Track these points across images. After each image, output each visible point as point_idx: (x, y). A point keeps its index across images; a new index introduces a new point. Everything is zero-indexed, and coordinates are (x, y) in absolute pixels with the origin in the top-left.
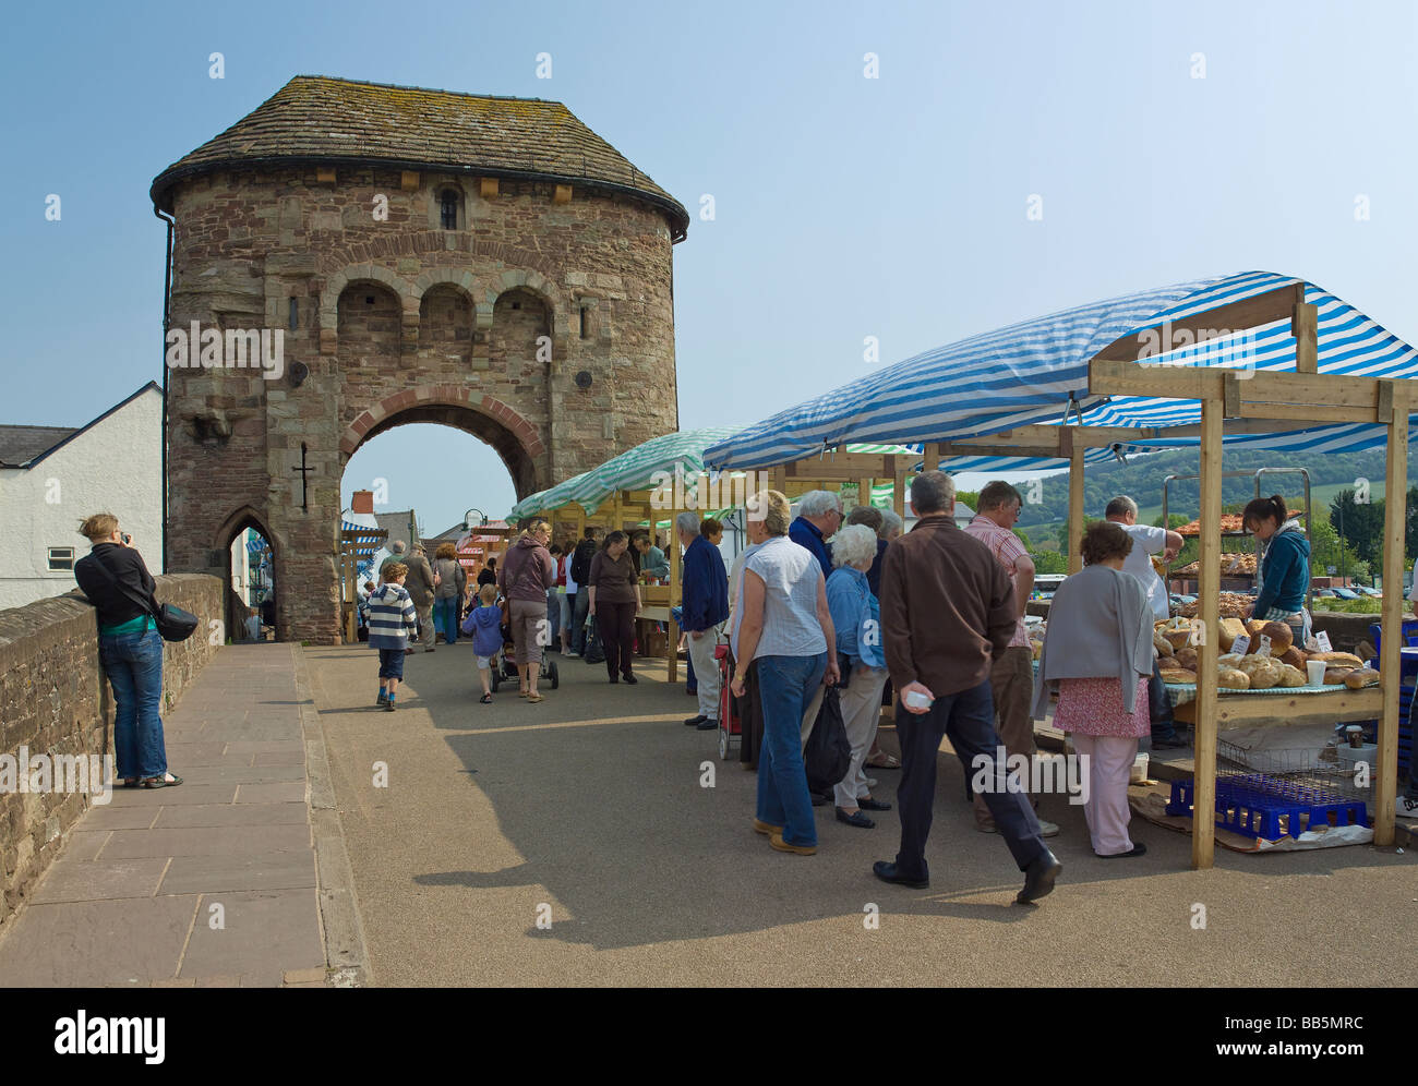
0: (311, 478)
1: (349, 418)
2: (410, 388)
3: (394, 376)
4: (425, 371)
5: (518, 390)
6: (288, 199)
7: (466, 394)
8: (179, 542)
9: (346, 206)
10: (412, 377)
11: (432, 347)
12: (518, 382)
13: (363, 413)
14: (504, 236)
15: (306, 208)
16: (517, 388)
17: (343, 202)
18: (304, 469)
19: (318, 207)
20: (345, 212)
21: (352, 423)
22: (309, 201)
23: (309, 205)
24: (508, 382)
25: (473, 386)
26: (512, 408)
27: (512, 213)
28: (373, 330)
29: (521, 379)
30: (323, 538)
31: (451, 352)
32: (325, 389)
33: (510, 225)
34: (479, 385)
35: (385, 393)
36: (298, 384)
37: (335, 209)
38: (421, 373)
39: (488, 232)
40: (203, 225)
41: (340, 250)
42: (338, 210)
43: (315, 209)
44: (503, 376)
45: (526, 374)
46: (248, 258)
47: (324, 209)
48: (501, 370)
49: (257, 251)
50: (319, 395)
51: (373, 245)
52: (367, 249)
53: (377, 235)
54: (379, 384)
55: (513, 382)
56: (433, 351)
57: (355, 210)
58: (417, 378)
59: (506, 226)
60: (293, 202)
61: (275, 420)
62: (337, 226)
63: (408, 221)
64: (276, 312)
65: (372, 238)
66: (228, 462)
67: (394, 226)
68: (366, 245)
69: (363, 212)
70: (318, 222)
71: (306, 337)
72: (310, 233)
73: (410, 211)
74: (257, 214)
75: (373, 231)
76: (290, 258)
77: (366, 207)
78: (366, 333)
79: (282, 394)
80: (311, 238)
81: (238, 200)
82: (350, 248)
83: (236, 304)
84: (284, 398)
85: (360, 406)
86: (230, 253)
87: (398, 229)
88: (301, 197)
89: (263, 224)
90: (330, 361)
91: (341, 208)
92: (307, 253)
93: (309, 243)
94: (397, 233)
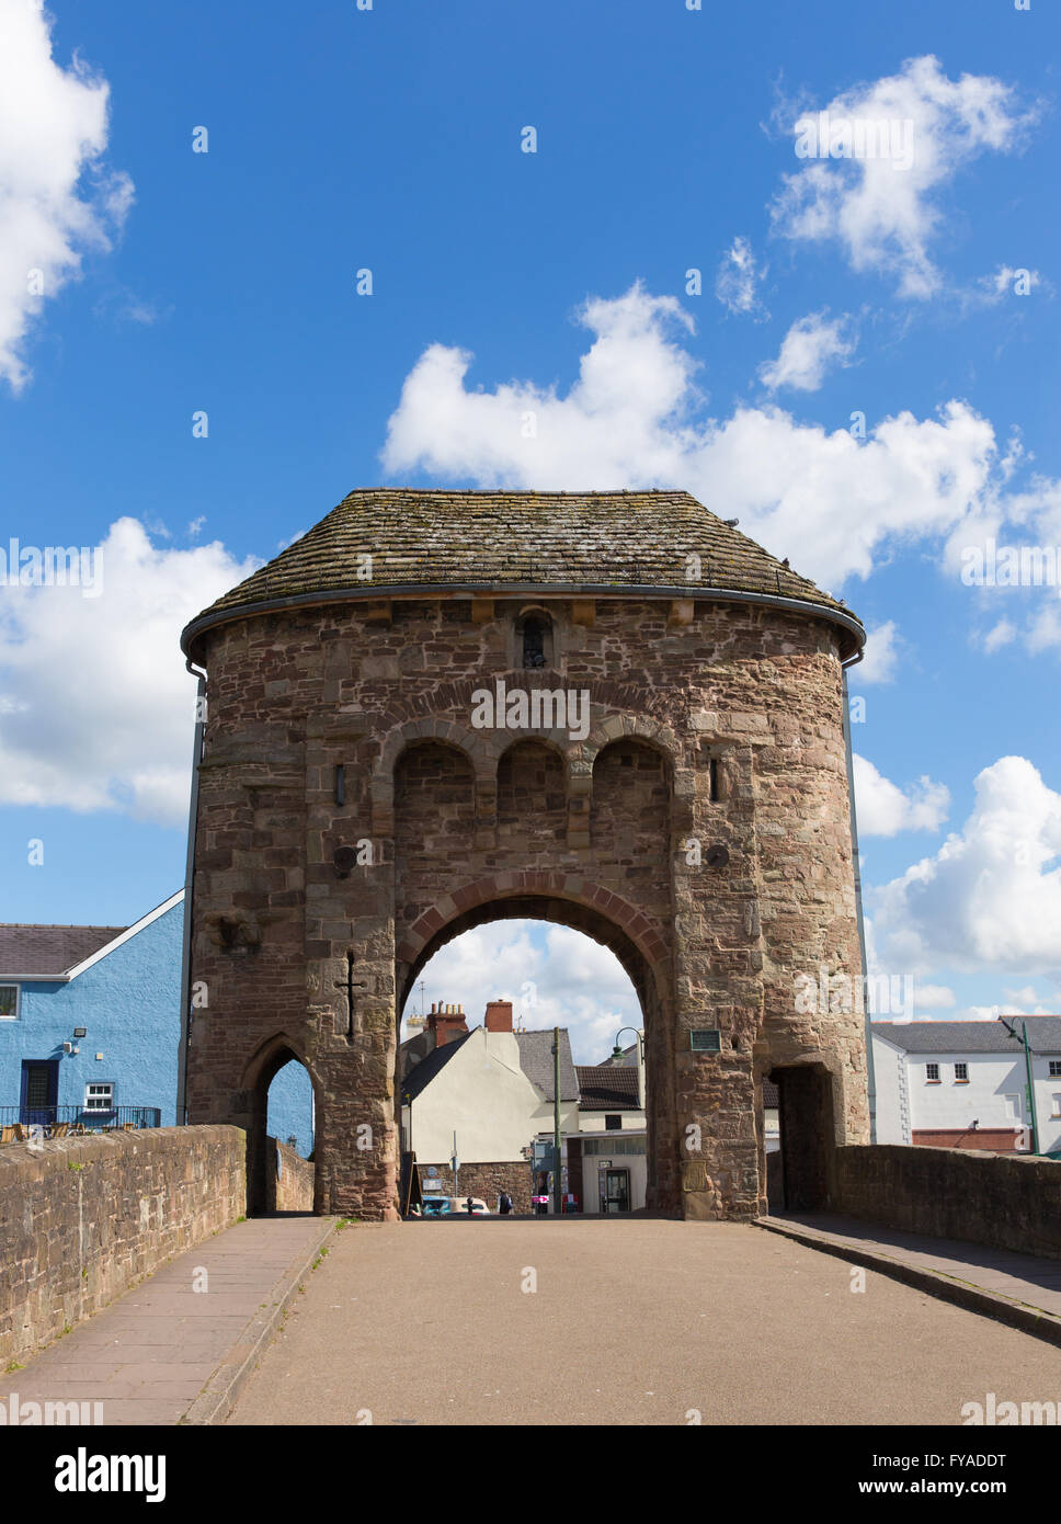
0: (358, 996)
1: (410, 917)
2: (488, 875)
3: (467, 860)
4: (508, 852)
5: (631, 873)
6: (335, 643)
7: (561, 881)
8: (201, 1080)
9: (404, 648)
10: (490, 862)
11: (516, 820)
12: (630, 862)
13: (427, 909)
14: (605, 673)
15: (354, 651)
16: (629, 869)
17: (400, 643)
18: (350, 985)
19: (371, 651)
20: (403, 655)
21: (414, 923)
22: (359, 645)
23: (359, 649)
24: (617, 863)
25: (571, 869)
26: (621, 897)
27: (616, 642)
28: (442, 802)
29: (635, 858)
30: (372, 1075)
31: (540, 825)
32: (378, 880)
33: (613, 657)
34: (578, 868)
35: (456, 883)
36: (344, 876)
37: (391, 652)
38: (502, 855)
39: (585, 668)
40: (236, 682)
41: (397, 703)
42: (395, 653)
43: (367, 653)
44: (608, 855)
45: (642, 851)
46: (285, 718)
47: (377, 653)
48: (607, 847)
49: (298, 710)
50: (370, 889)
51: (438, 693)
52: (430, 700)
53: (442, 680)
54: (449, 871)
55: (623, 862)
56: (517, 826)
57: (415, 651)
58: (497, 861)
59: (608, 658)
60: (340, 647)
61: (316, 923)
62: (393, 671)
63: (481, 662)
64: (319, 784)
65: (436, 685)
66: (260, 976)
67: (464, 669)
68: (429, 694)
69: (425, 654)
70: (370, 668)
71: (355, 815)
72: (361, 684)
73: (484, 648)
74: (300, 662)
75: (437, 675)
76: (336, 717)
77: (429, 648)
78: (433, 807)
79: (325, 888)
80: (362, 690)
81: (276, 648)
82: (409, 699)
83: (271, 776)
84: (327, 894)
85: (424, 900)
86: (267, 714)
87: (469, 672)
88: (350, 641)
89: (305, 675)
90: (385, 842)
91: (398, 650)
92: (355, 708)
93: (359, 696)
94: (468, 676)
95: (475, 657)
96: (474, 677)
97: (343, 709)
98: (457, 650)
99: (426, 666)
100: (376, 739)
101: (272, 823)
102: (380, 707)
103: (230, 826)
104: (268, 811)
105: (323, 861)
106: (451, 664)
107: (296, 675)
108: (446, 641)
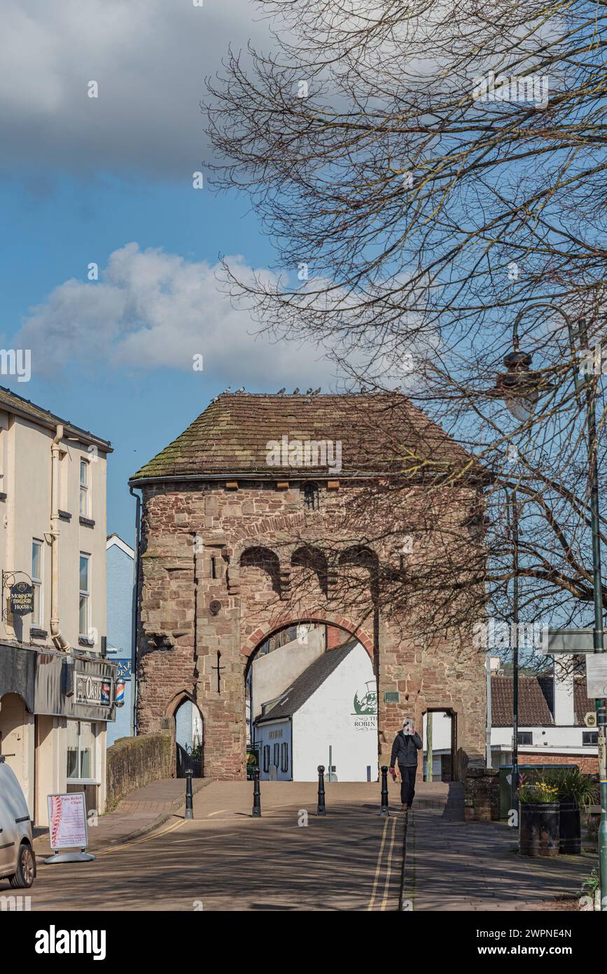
0: (223, 674)
1: (248, 633)
2: (287, 612)
3: (277, 604)
5: (359, 612)
6: (210, 497)
7: (324, 615)
9: (244, 501)
10: (288, 605)
11: (302, 584)
12: (359, 606)
13: (257, 629)
14: (345, 514)
15: (219, 502)
17: (242, 498)
18: (218, 668)
19: (228, 502)
20: (244, 504)
21: (250, 636)
22: (222, 499)
23: (222, 502)
24: (352, 606)
25: (329, 609)
29: (362, 604)
30: (230, 712)
31: (315, 587)
32: (232, 616)
34: (332, 609)
35: (271, 616)
36: (215, 614)
37: (238, 503)
40: (160, 512)
41: (241, 529)
42: (240, 504)
43: (225, 504)
46: (186, 533)
47: (231, 503)
49: (191, 530)
50: (228, 621)
51: (261, 525)
52: (257, 528)
53: (263, 518)
54: (268, 610)
57: (250, 503)
58: (292, 605)
59: (346, 506)
60: (212, 500)
61: (201, 638)
62: (239, 513)
63: (282, 508)
64: (204, 568)
65: (260, 520)
66: (174, 663)
67: (273, 512)
68: (256, 525)
69: (255, 504)
70: (228, 511)
71: (220, 584)
72: (223, 519)
73: (284, 502)
74: (191, 506)
75: (261, 515)
76: (211, 535)
77: (256, 501)
78: (259, 577)
79: (206, 620)
80: (224, 522)
81: (180, 497)
82: (246, 527)
83: (178, 563)
84: (207, 623)
85: (255, 624)
86: (175, 531)
87: (277, 513)
88: (217, 496)
89: (195, 512)
90: (235, 598)
91: (241, 502)
92: (220, 531)
93: (222, 525)
94: (276, 516)
95: (280, 506)
96: (279, 516)
97: (214, 531)
98: (271, 503)
99: (255, 511)
100: (230, 547)
101: (179, 587)
102: (232, 531)
103: (159, 588)
104: (178, 580)
105: (205, 606)
106: (268, 510)
107: (190, 512)
108: (265, 497)
